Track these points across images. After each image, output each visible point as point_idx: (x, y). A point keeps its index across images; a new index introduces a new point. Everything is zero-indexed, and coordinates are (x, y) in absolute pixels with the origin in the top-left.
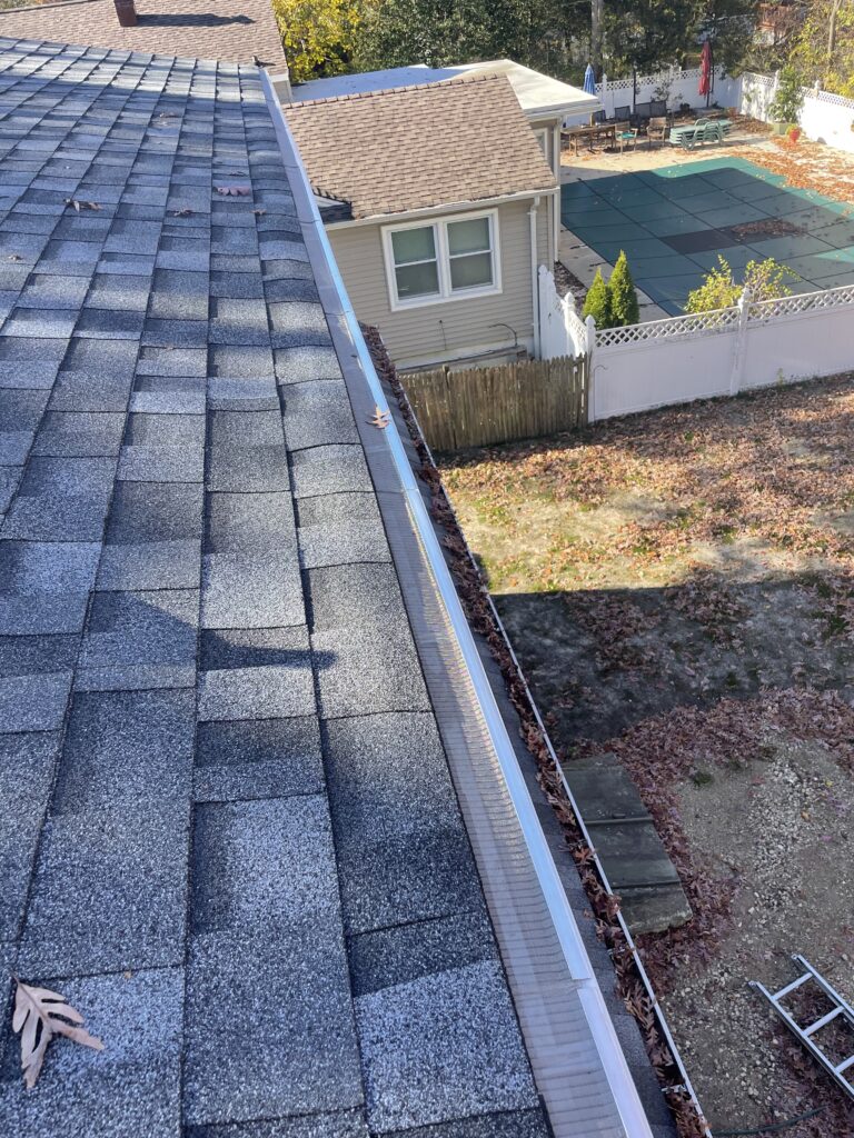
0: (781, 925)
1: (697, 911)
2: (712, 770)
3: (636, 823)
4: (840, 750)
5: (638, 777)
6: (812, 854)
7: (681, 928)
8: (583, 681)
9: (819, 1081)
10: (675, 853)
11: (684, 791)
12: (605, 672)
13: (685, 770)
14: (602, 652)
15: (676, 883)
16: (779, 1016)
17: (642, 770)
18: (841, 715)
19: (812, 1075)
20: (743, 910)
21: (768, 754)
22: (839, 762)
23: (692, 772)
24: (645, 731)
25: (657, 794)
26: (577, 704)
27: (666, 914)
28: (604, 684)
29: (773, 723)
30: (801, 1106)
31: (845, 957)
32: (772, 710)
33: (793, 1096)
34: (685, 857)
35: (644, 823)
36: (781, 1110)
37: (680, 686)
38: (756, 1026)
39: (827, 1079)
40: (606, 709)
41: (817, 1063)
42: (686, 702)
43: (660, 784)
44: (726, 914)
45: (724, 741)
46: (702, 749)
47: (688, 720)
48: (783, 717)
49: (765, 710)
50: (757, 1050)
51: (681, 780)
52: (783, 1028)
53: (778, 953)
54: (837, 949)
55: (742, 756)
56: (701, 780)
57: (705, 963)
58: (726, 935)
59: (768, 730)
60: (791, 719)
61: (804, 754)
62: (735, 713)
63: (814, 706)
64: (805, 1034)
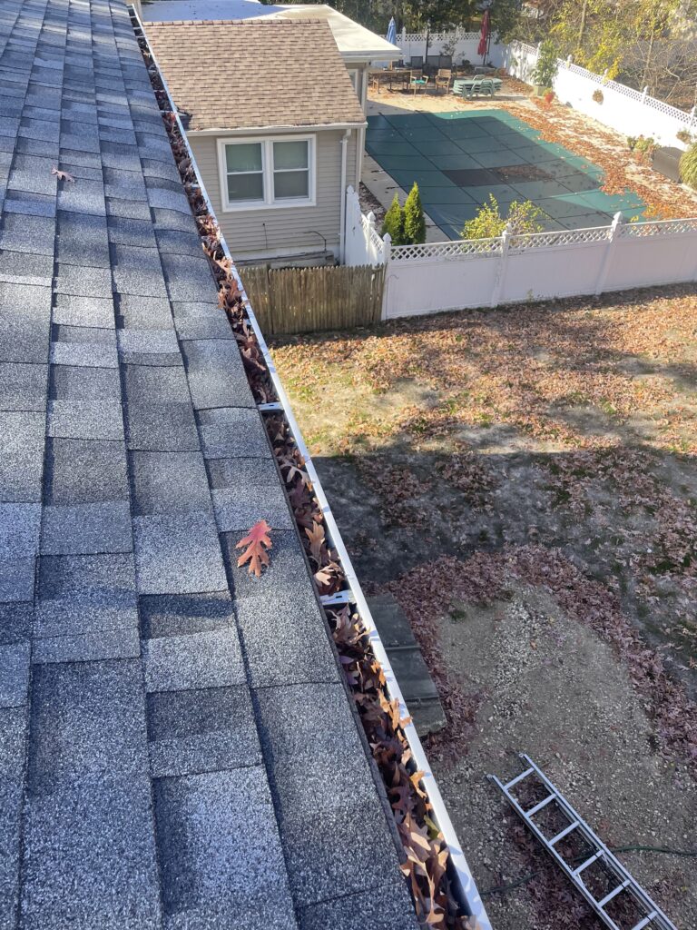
0: (513, 729)
1: (450, 720)
2: (466, 608)
3: (409, 650)
4: (561, 594)
5: (409, 613)
6: (538, 675)
7: (438, 733)
8: (370, 533)
9: (536, 852)
10: (436, 674)
11: (444, 624)
12: (388, 527)
13: (446, 607)
14: (386, 511)
15: (436, 698)
16: (509, 801)
17: (413, 607)
18: (563, 567)
19: (531, 847)
20: (484, 719)
21: (508, 596)
22: (560, 604)
23: (451, 609)
24: (416, 576)
25: (424, 626)
26: (364, 553)
27: (427, 722)
28: (386, 537)
29: (513, 571)
30: (522, 872)
31: (558, 755)
32: (512, 561)
33: (516, 863)
34: (443, 677)
35: (414, 650)
36: (507, 875)
37: (445, 541)
38: (491, 809)
39: (542, 850)
40: (388, 558)
41: (535, 838)
42: (450, 553)
43: (427, 618)
44: (472, 722)
45: (476, 585)
46: (459, 590)
47: (449, 568)
48: (520, 567)
49: (506, 561)
50: (491, 828)
51: (443, 615)
52: (511, 811)
53: (510, 752)
54: (553, 748)
55: (489, 597)
56: (457, 616)
57: (455, 760)
58: (471, 738)
59: (508, 577)
60: (526, 569)
61: (534, 596)
62: (485, 563)
63: (544, 560)
64: (527, 815)
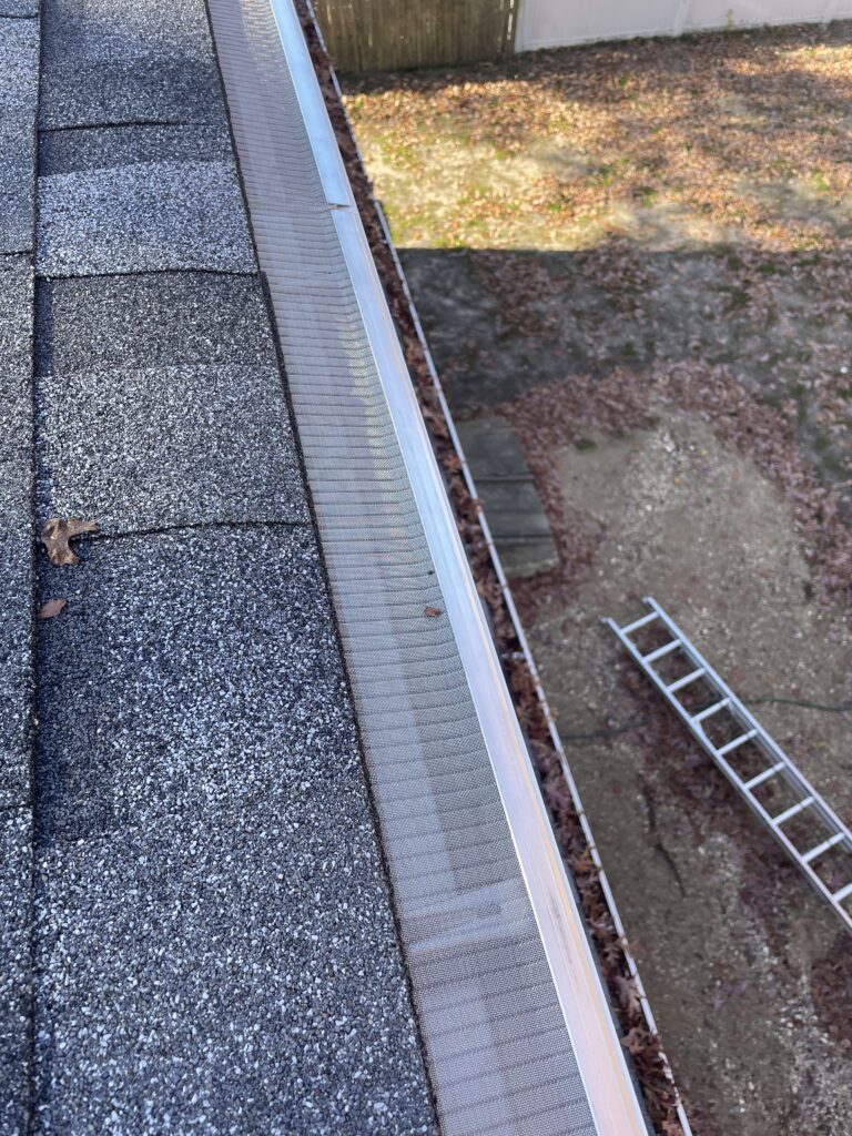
0: (638, 573)
1: (564, 560)
2: (596, 437)
3: (517, 482)
4: (720, 423)
5: (524, 441)
6: (677, 515)
7: (547, 574)
8: (480, 345)
9: (652, 699)
10: (550, 510)
11: (567, 456)
12: (505, 336)
13: (569, 434)
14: (503, 315)
15: (546, 536)
16: (624, 646)
17: (529, 434)
18: (728, 388)
19: (645, 694)
20: (605, 560)
21: (652, 423)
22: (717, 434)
23: (577, 437)
24: (537, 397)
25: (541, 457)
26: (472, 368)
27: (535, 561)
28: (502, 349)
29: (661, 394)
30: (632, 718)
31: (690, 600)
32: (662, 380)
33: (627, 710)
34: (559, 514)
35: (524, 481)
36: (615, 720)
37: (577, 353)
38: (603, 653)
39: (659, 697)
40: (501, 374)
41: (651, 684)
42: (581, 371)
43: (545, 448)
44: (589, 563)
45: (612, 410)
46: (590, 416)
47: (579, 389)
48: (671, 389)
49: (654, 381)
50: (601, 673)
51: (565, 444)
52: (626, 656)
53: (632, 597)
54: (685, 594)
55: (628, 424)
56: (584, 445)
57: (565, 603)
58: (586, 581)
59: (656, 402)
60: (679, 391)
61: (685, 425)
62: (626, 383)
63: (703, 379)
64: (645, 661)
